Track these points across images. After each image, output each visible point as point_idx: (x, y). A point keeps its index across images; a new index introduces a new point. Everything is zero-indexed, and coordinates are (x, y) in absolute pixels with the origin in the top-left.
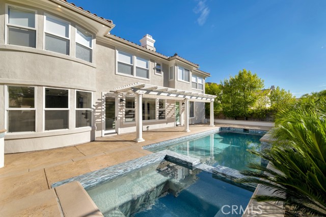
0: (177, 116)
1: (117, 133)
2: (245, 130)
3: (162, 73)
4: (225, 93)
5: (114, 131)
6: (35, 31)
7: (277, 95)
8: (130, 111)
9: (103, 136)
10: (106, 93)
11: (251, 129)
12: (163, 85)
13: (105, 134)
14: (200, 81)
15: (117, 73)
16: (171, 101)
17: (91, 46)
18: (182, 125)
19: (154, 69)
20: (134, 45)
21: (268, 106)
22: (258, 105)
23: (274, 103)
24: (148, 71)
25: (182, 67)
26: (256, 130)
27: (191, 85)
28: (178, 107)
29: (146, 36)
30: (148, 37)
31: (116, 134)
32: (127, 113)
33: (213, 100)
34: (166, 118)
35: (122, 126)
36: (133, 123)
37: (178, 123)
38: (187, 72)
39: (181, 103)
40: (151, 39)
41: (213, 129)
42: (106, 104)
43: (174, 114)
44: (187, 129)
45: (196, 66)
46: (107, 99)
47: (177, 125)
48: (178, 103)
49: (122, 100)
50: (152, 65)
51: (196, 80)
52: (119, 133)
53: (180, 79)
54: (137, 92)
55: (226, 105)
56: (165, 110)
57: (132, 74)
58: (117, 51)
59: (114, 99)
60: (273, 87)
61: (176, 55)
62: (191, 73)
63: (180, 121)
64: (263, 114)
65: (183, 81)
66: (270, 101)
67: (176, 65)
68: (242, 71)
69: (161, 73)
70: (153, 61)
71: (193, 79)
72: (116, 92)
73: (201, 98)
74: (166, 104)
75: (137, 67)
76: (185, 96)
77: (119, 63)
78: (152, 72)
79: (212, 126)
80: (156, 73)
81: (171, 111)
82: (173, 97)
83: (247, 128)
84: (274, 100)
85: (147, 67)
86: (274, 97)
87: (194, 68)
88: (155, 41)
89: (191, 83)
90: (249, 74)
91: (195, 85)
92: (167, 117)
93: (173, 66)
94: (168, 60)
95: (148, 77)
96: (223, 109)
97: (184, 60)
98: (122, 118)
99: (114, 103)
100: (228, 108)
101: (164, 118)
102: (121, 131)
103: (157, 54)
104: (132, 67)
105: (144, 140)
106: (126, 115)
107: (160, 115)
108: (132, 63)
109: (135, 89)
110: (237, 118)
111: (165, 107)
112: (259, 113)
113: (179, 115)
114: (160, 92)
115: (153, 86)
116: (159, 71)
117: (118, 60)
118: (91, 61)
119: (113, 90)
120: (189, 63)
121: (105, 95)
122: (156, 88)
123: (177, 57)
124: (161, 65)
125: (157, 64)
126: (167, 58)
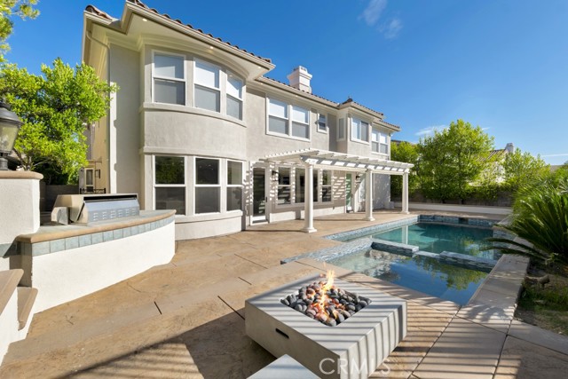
0: (348, 197)
1: (267, 220)
2: (462, 220)
3: (328, 128)
4: (426, 158)
5: (263, 218)
6: (184, 83)
7: (517, 162)
8: (284, 188)
9: (252, 224)
10: (254, 162)
11: (472, 219)
12: (328, 148)
13: (254, 222)
14: (382, 139)
15: (268, 132)
16: (339, 173)
17: (240, 96)
18: (356, 210)
19: (316, 123)
20: (281, 85)
21: (500, 181)
22: (483, 180)
23: (512, 176)
24: (307, 127)
25: (357, 118)
26: (480, 219)
27: (370, 147)
28: (350, 183)
29: (298, 69)
30: (303, 71)
31: (267, 223)
32: (280, 192)
33: (407, 171)
34: (333, 199)
35: (275, 211)
36: (287, 206)
37: (350, 208)
38: (365, 127)
39: (354, 177)
40: (306, 73)
41: (406, 217)
42: (254, 179)
43: (344, 193)
44: (369, 216)
45: (381, 116)
46: (255, 170)
47: (348, 211)
48: (349, 176)
49: (274, 172)
50: (314, 117)
51: (377, 139)
52: (271, 221)
53: (354, 138)
54: (307, 161)
55: (427, 180)
56: (330, 188)
57: (287, 132)
58: (268, 100)
59: (263, 170)
60: (509, 146)
61: (350, 100)
62: (370, 127)
63: (352, 205)
64: (492, 194)
65: (360, 141)
66: (503, 172)
67: (349, 116)
68: (456, 123)
69: (325, 129)
70: (314, 111)
71: (373, 137)
72: (267, 161)
73: (381, 168)
74: (333, 178)
75: (293, 122)
76: (367, 165)
77: (270, 116)
78: (313, 128)
79: (406, 214)
80: (319, 130)
81: (339, 188)
82: (339, 166)
83: (464, 216)
84: (511, 171)
85: (306, 121)
86: (513, 165)
87: (376, 120)
88: (311, 76)
89: (370, 143)
90: (468, 128)
91: (376, 146)
92: (334, 197)
93: (344, 117)
94: (338, 108)
95: (307, 136)
96: (422, 185)
97: (362, 108)
98: (274, 198)
99: (264, 176)
100: (431, 184)
101: (330, 200)
102: (274, 218)
103: (313, 97)
104: (287, 122)
105: (315, 230)
106: (279, 194)
107: (324, 194)
108: (286, 116)
109: (304, 157)
110: (445, 201)
111: (330, 183)
112: (486, 192)
113: (350, 195)
114: (321, 159)
115: (312, 149)
116: (322, 125)
117: (269, 113)
118: (241, 118)
119: (264, 158)
120: (369, 112)
121: (254, 165)
122: (317, 153)
123: (352, 104)
124: (326, 117)
125: (321, 116)
126: (335, 105)
